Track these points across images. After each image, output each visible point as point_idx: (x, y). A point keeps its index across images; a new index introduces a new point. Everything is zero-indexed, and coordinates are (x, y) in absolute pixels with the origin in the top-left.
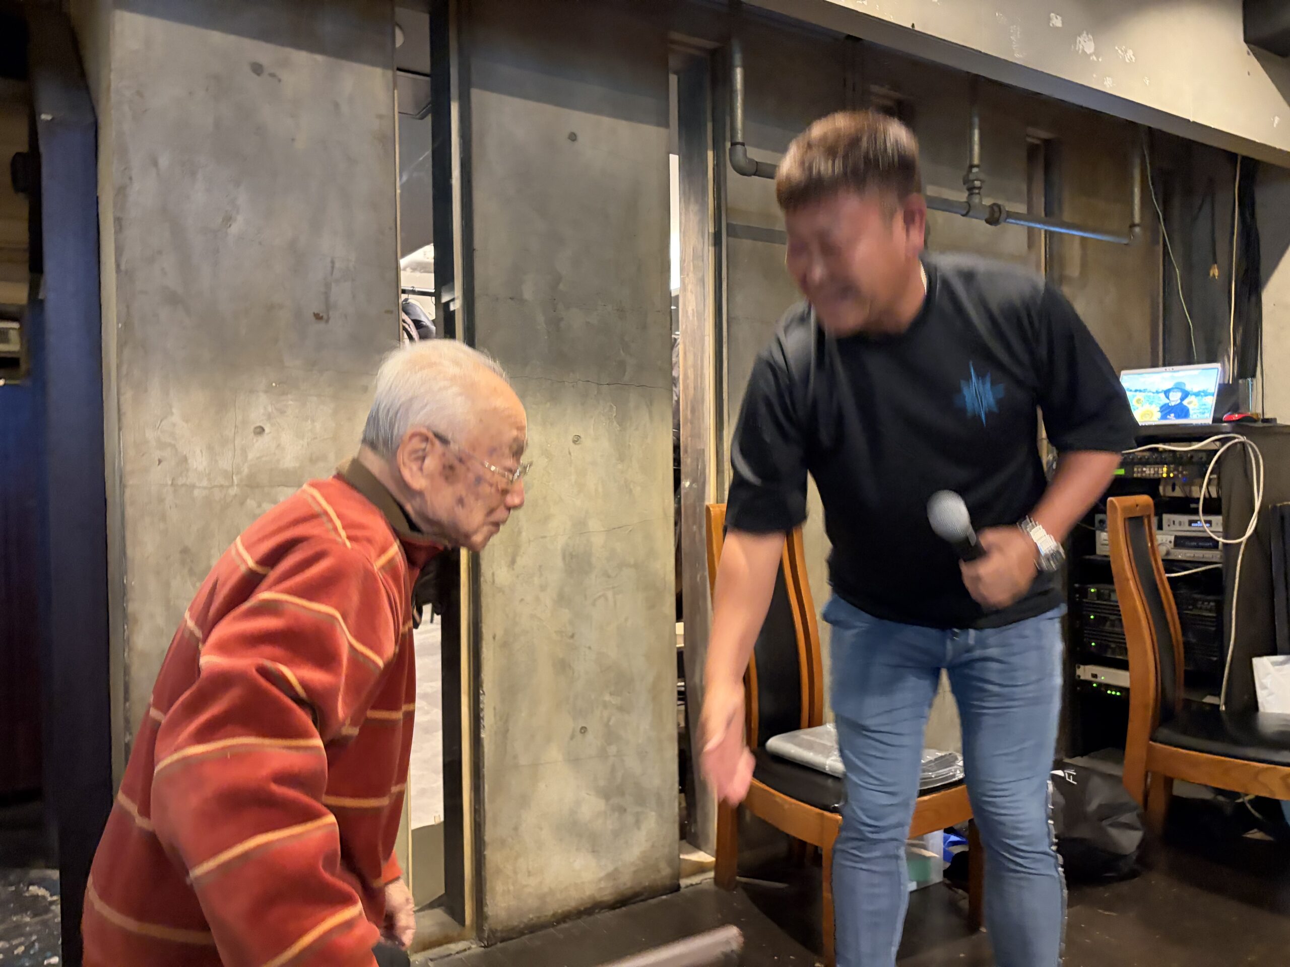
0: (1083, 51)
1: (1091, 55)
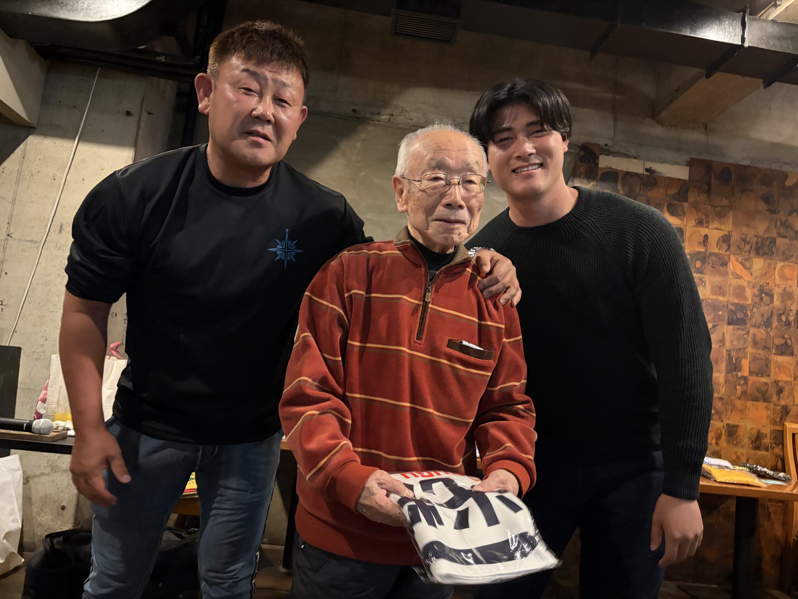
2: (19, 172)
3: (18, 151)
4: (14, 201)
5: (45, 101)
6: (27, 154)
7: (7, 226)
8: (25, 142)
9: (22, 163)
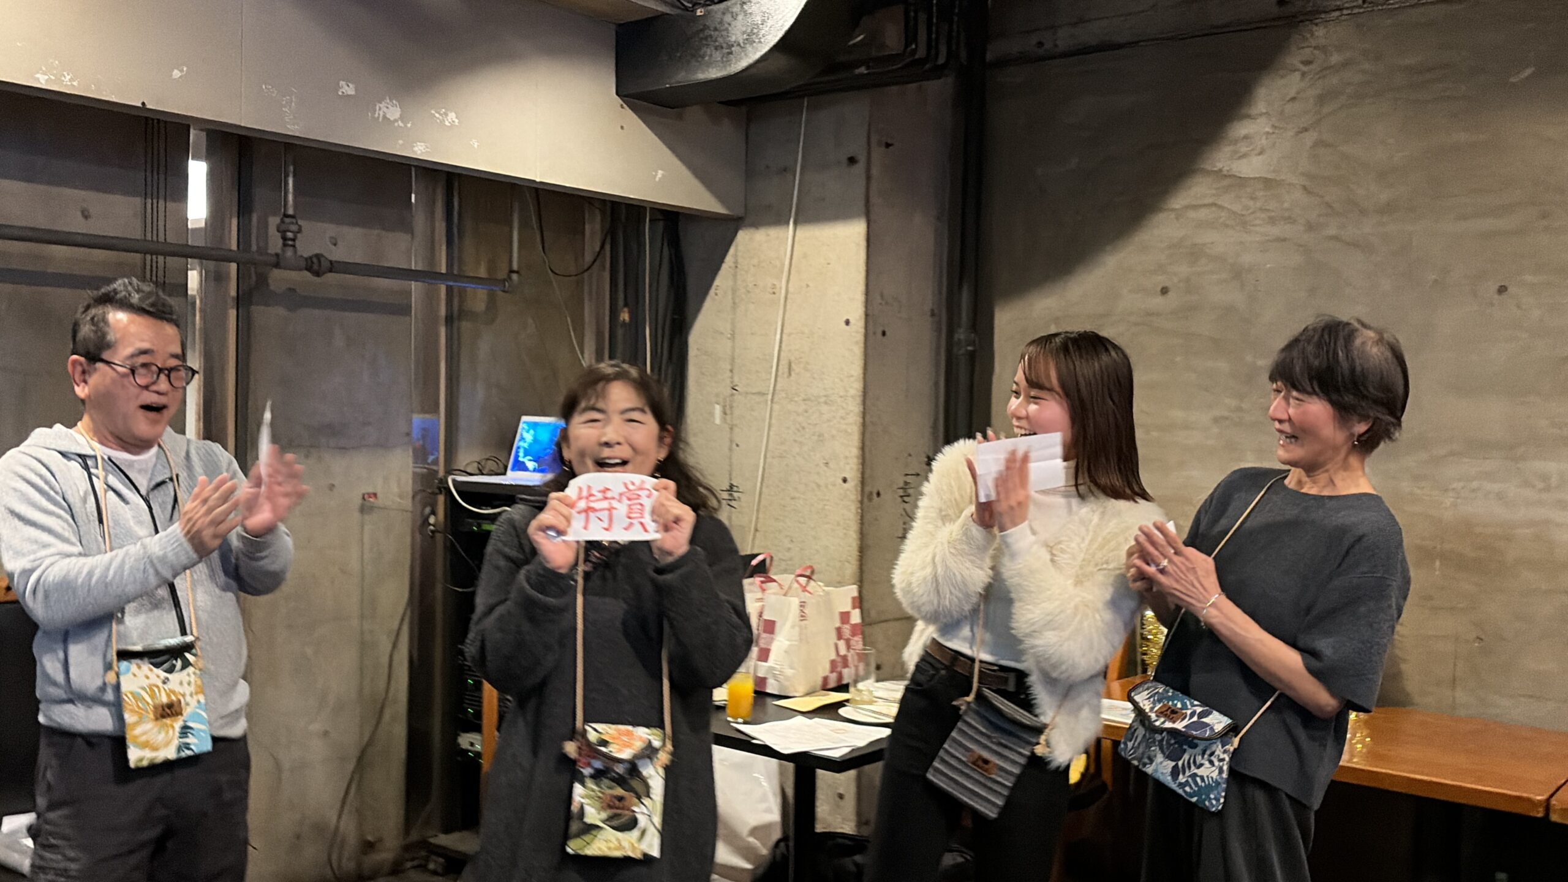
0: (385, 117)
1: (396, 121)
2: (734, 291)
3: (729, 259)
4: (733, 337)
5: (750, 173)
6: (740, 260)
7: (730, 374)
8: (734, 244)
9: (735, 276)
